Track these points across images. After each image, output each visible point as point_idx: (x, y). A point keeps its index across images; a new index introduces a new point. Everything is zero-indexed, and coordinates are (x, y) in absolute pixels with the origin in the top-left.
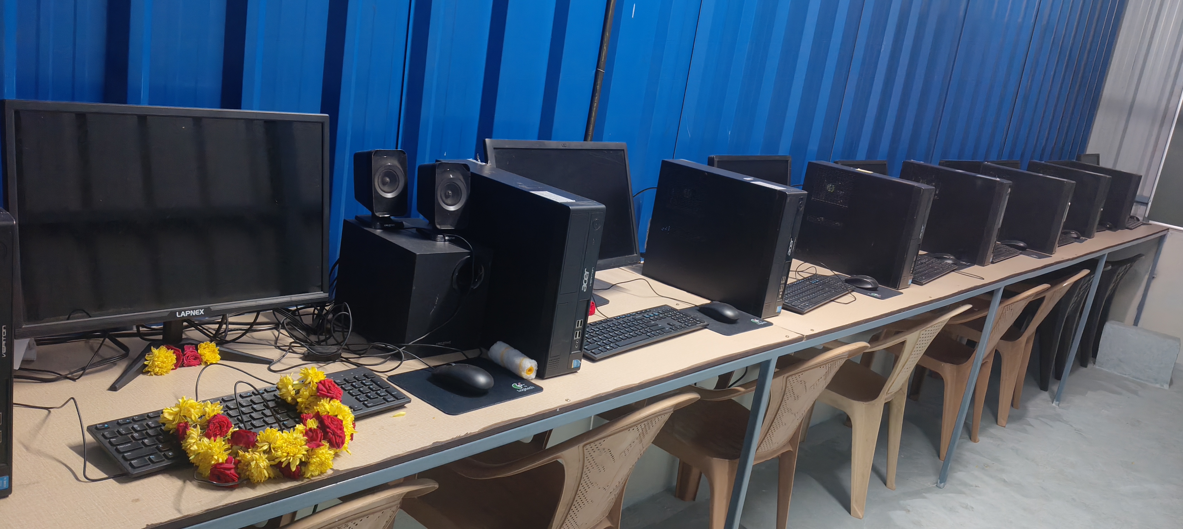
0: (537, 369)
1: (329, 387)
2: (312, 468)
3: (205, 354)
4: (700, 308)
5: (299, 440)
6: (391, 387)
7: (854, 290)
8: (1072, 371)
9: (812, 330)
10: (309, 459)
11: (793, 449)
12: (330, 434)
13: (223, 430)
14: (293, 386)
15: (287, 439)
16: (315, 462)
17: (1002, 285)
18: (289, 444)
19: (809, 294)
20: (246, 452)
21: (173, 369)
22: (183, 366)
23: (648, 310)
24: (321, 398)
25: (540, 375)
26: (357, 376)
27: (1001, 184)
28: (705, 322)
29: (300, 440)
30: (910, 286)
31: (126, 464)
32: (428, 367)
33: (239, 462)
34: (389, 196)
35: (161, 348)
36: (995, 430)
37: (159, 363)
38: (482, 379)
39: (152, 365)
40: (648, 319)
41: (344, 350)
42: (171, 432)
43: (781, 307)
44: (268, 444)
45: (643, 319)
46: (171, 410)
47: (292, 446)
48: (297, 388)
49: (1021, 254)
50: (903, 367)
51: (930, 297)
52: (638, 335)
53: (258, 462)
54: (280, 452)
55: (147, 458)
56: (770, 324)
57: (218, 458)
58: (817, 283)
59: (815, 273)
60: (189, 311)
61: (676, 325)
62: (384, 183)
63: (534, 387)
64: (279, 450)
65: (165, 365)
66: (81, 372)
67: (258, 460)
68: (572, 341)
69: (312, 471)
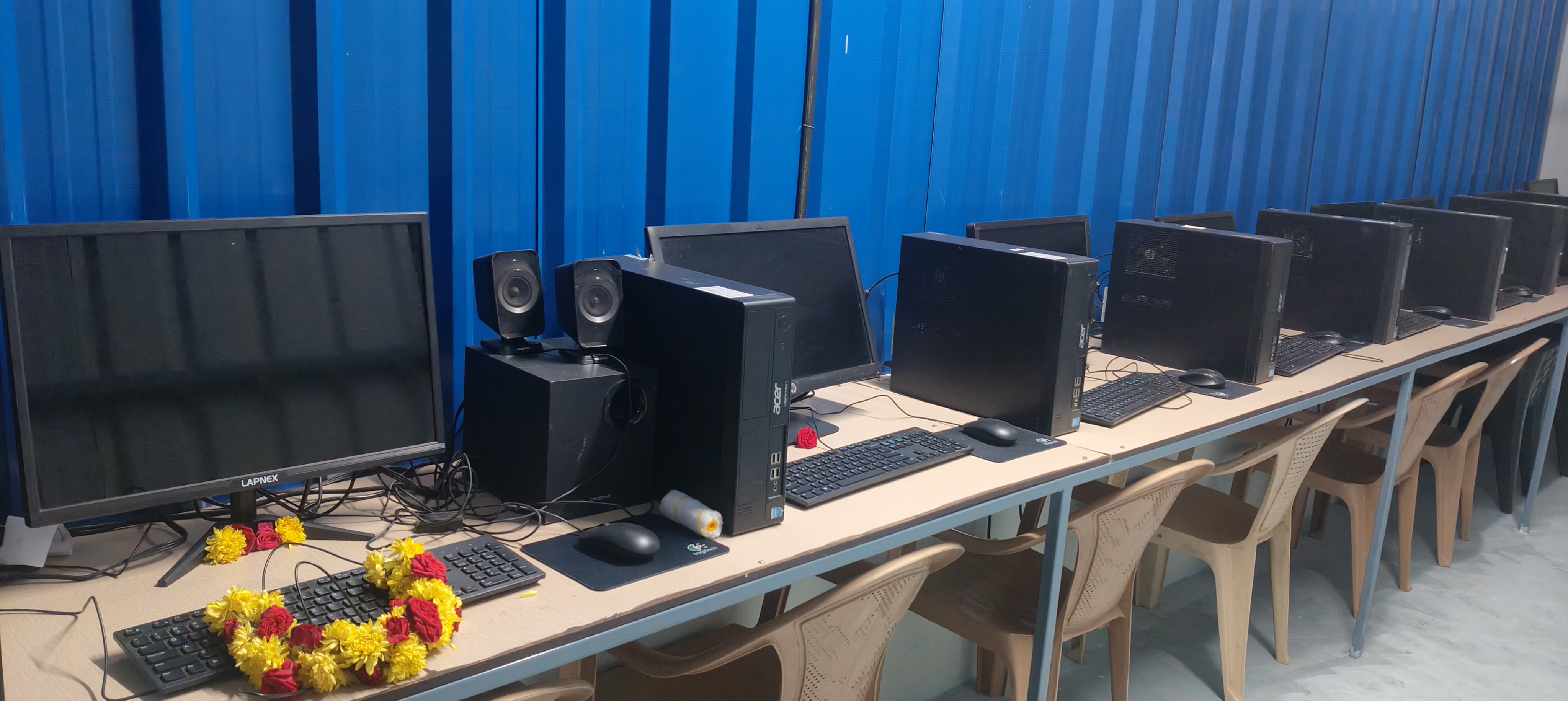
0: (722, 523)
1: (426, 563)
2: (395, 669)
3: (284, 532)
4: (964, 428)
5: (376, 634)
6: (520, 559)
7: (1191, 390)
8: (1545, 483)
9: (1122, 447)
10: (391, 657)
11: (1124, 615)
12: (418, 623)
13: (281, 627)
14: (383, 565)
15: (361, 633)
16: (398, 661)
17: (1412, 368)
18: (363, 639)
19: (1122, 399)
20: (307, 654)
21: (242, 555)
22: (257, 550)
23: (888, 436)
24: (416, 578)
25: (728, 531)
26: (475, 548)
27: (1397, 229)
28: (967, 447)
29: (378, 634)
30: (1273, 379)
31: (156, 678)
32: (577, 530)
33: (299, 666)
34: (518, 311)
35: (225, 529)
36: (1435, 573)
37: (223, 547)
38: (644, 541)
39: (214, 551)
40: (887, 447)
41: (467, 516)
42: (219, 634)
43: (1079, 419)
44: (336, 641)
45: (880, 448)
46: (217, 604)
47: (366, 642)
48: (388, 567)
49: (1442, 323)
50: (1278, 492)
51: (1301, 392)
52: (870, 469)
53: (321, 665)
54: (351, 651)
55: (183, 669)
56: (1063, 443)
57: (272, 663)
58: (1136, 385)
59: (1135, 371)
60: (258, 479)
61: (926, 453)
62: (512, 295)
63: (717, 548)
64: (349, 648)
65: (231, 550)
66: (122, 567)
67: (322, 663)
68: (769, 483)
69: (397, 674)
